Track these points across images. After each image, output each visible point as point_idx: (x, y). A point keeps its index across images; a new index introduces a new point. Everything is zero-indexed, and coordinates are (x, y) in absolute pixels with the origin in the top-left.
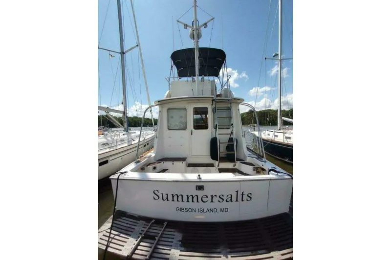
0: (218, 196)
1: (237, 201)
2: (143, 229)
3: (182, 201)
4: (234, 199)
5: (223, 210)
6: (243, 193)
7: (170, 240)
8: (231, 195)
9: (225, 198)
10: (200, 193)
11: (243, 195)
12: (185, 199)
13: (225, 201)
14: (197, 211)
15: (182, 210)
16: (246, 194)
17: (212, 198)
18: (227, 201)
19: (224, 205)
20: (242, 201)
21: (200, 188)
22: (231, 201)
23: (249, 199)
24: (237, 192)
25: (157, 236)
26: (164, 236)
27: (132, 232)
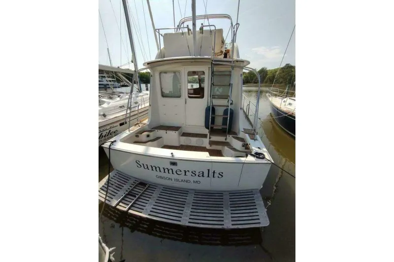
0: (190, 172)
2: (130, 188)
3: (160, 171)
5: (196, 182)
6: (214, 171)
7: (147, 199)
8: (203, 172)
9: (197, 174)
10: (174, 168)
12: (162, 170)
14: (173, 180)
15: (161, 177)
16: (217, 172)
17: (185, 172)
18: (199, 176)
19: (196, 178)
20: (214, 177)
21: (174, 164)
22: (203, 176)
24: (209, 170)
25: (138, 195)
26: (144, 195)
27: (121, 189)
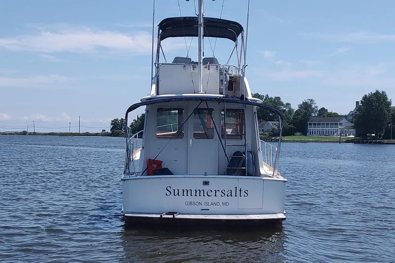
0: (220, 191)
1: (236, 196)
3: (191, 195)
4: (234, 194)
5: (225, 204)
6: (240, 189)
8: (231, 191)
9: (226, 193)
11: (240, 191)
12: (194, 193)
13: (226, 195)
14: (203, 204)
15: (191, 203)
16: (243, 190)
17: (216, 192)
19: (226, 199)
20: (240, 196)
22: (231, 196)
23: (246, 195)
